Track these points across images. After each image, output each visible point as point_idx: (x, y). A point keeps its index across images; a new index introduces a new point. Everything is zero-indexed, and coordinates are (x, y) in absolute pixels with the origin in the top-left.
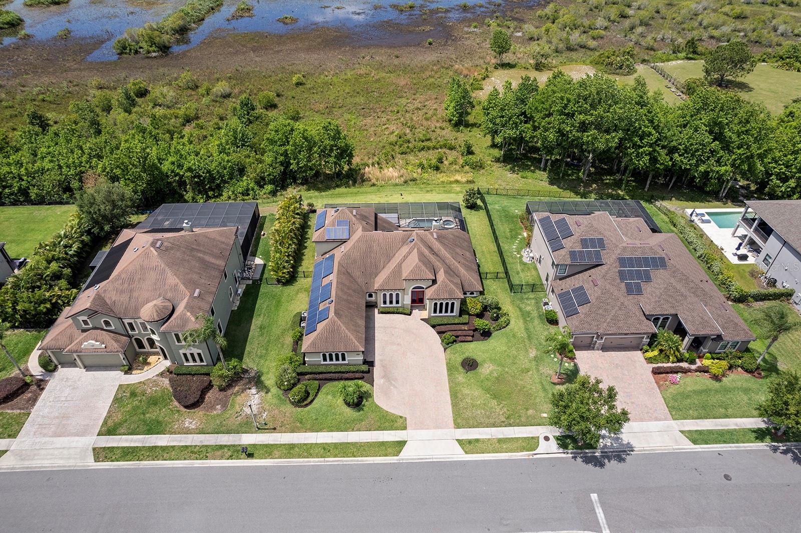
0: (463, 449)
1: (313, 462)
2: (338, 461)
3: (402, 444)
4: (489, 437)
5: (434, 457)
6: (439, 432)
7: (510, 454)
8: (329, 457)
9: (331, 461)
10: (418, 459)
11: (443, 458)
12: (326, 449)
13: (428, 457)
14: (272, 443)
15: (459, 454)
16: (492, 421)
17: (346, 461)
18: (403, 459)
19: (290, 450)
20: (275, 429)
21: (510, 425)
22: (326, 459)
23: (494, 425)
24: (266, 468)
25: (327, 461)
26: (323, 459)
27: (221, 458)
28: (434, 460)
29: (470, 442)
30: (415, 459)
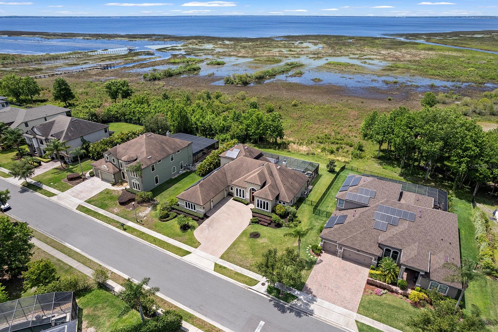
0: (215, 268)
1: (146, 243)
2: (155, 247)
3: (188, 253)
4: (233, 269)
5: (198, 265)
6: (210, 256)
7: (236, 282)
8: (153, 244)
10: (190, 262)
11: (201, 268)
12: (155, 241)
13: (195, 264)
14: (137, 229)
15: (210, 269)
16: (241, 263)
17: (158, 249)
18: (182, 259)
19: (142, 235)
20: (143, 225)
21: (249, 269)
22: (151, 244)
23: (241, 266)
24: (126, 236)
25: (151, 245)
26: (150, 243)
27: (114, 226)
28: (196, 266)
29: (221, 267)
30: (188, 262)
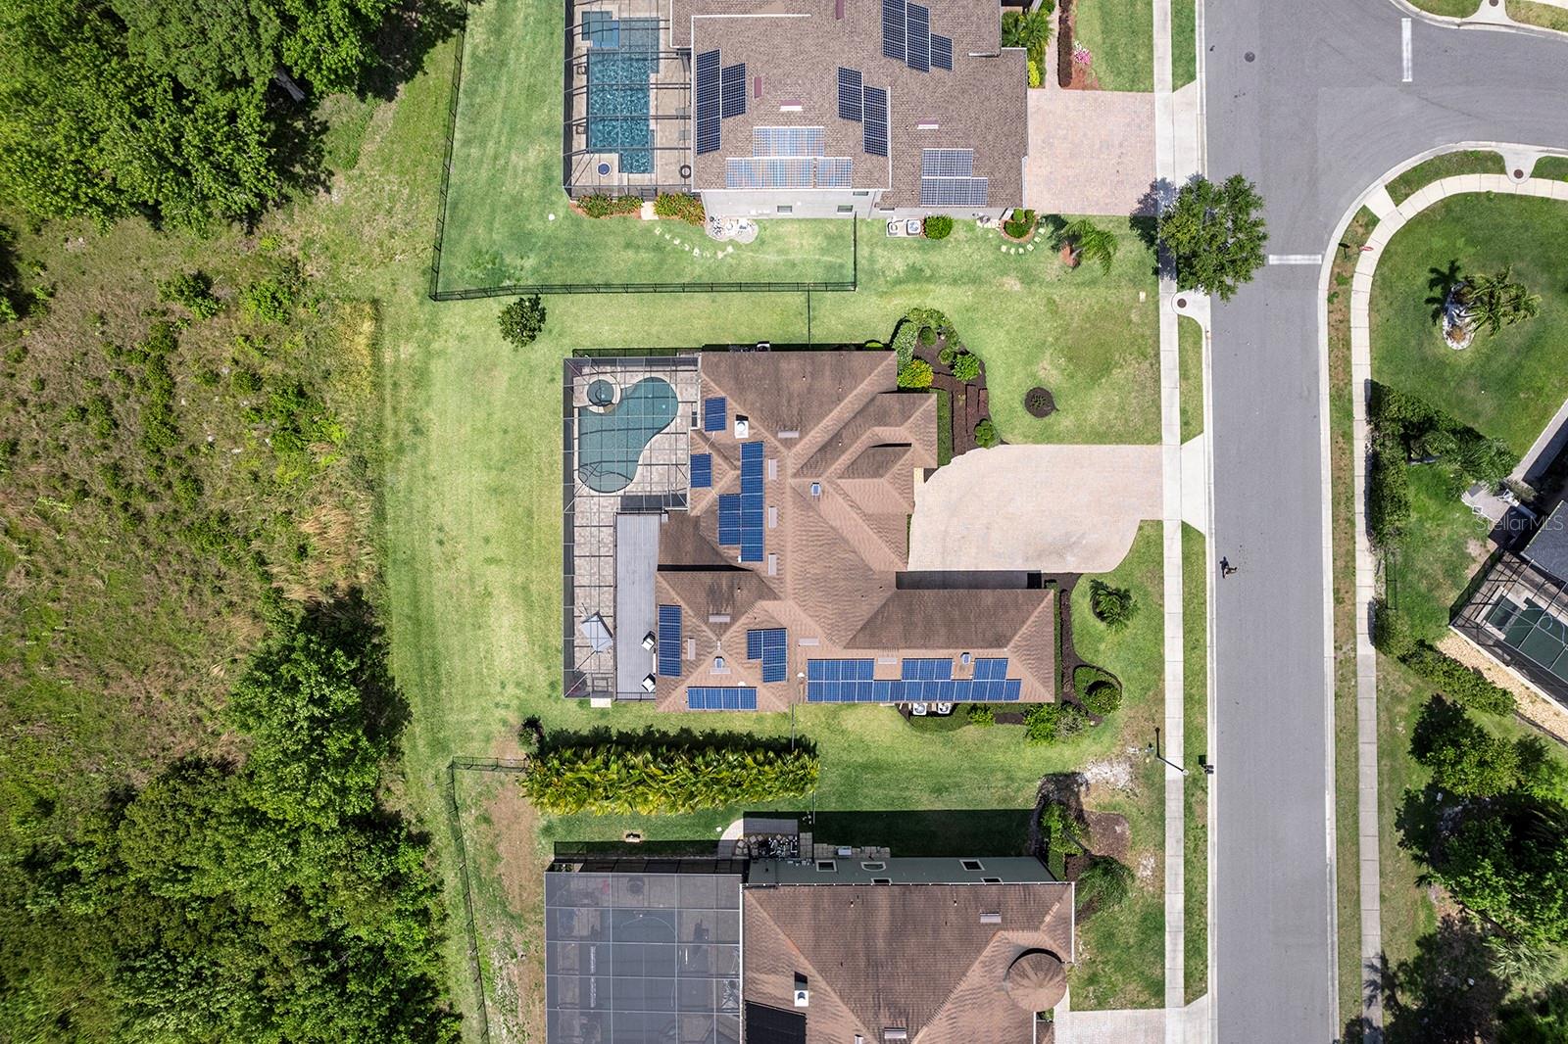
0: (1195, 436)
1: (1212, 663)
2: (1211, 627)
3: (1186, 529)
4: (1177, 392)
5: (1207, 481)
6: (1167, 469)
7: (1204, 366)
8: (1205, 641)
9: (1211, 636)
10: (1210, 504)
11: (1209, 467)
12: (1194, 645)
13: (1207, 490)
14: (1182, 731)
15: (1203, 444)
16: (1150, 383)
17: (1212, 615)
18: (1210, 529)
19: (1193, 701)
20: (1158, 730)
21: (1157, 355)
22: (1208, 643)
23: (1158, 381)
24: (1221, 733)
25: (1212, 641)
26: (1208, 649)
27: (1205, 803)
28: (1212, 481)
29: (1185, 424)
30: (1210, 510)
